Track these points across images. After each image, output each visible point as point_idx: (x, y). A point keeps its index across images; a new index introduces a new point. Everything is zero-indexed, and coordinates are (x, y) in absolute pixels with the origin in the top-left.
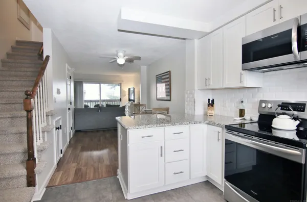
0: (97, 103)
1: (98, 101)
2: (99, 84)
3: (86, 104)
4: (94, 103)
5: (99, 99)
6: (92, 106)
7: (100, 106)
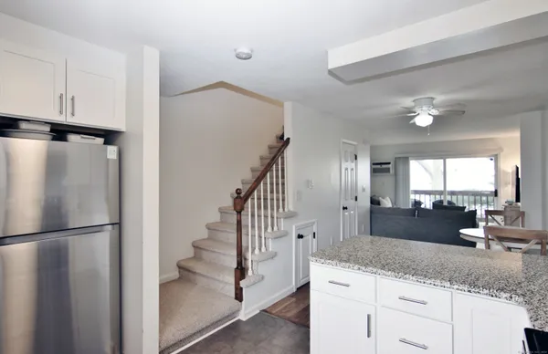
0: (438, 198)
1: (441, 193)
2: (442, 160)
3: (417, 197)
4: (432, 196)
5: (442, 189)
6: (427, 203)
7: (445, 204)
